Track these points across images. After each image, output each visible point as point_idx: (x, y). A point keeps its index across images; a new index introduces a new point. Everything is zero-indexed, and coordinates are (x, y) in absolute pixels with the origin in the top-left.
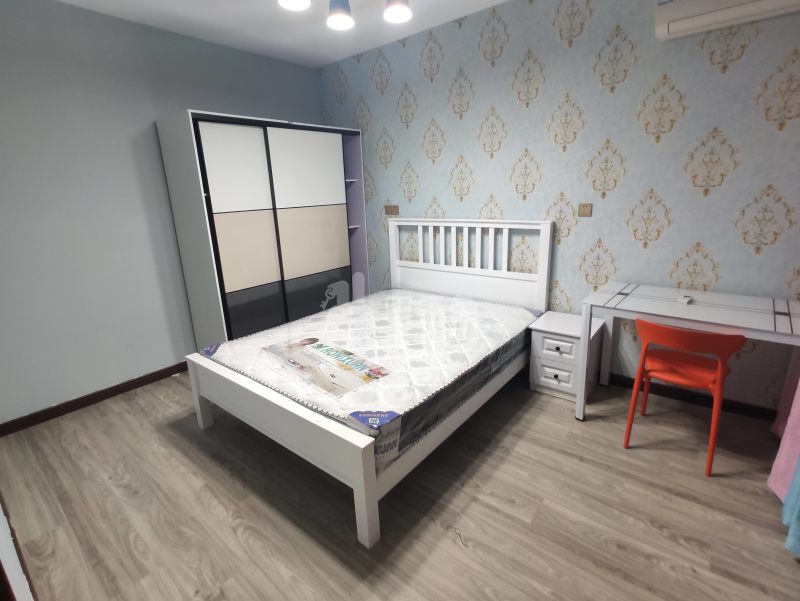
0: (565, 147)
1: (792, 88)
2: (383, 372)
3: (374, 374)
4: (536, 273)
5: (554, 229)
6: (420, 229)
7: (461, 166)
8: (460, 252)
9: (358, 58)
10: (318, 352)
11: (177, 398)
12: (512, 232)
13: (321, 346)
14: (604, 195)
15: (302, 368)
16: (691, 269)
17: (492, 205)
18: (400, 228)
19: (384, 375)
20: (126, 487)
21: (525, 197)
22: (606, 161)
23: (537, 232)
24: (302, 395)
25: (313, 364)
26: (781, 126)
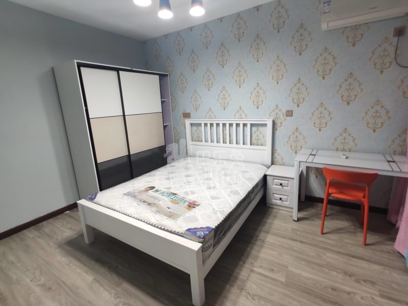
0: (278, 82)
1: (386, 54)
2: (197, 204)
3: (192, 205)
4: (265, 146)
5: (274, 123)
6: (203, 125)
7: (224, 92)
8: (224, 136)
9: (166, 36)
10: (156, 194)
11: (69, 226)
12: (252, 125)
13: (157, 191)
14: (298, 106)
15: (149, 204)
16: (343, 141)
17: (241, 112)
18: (192, 124)
19: (198, 205)
20: (43, 286)
21: (258, 107)
22: (299, 89)
23: (265, 125)
24: (153, 221)
25: (155, 202)
26: (382, 72)
